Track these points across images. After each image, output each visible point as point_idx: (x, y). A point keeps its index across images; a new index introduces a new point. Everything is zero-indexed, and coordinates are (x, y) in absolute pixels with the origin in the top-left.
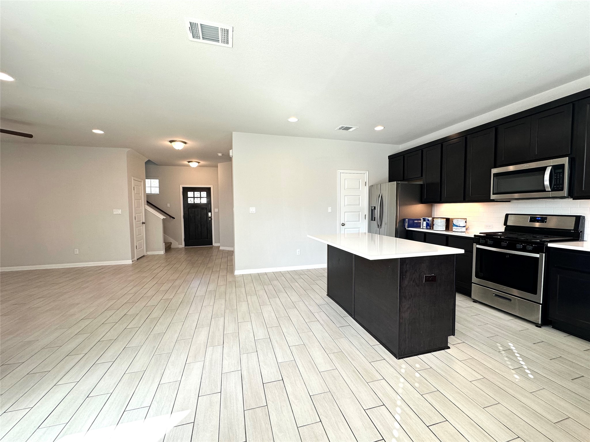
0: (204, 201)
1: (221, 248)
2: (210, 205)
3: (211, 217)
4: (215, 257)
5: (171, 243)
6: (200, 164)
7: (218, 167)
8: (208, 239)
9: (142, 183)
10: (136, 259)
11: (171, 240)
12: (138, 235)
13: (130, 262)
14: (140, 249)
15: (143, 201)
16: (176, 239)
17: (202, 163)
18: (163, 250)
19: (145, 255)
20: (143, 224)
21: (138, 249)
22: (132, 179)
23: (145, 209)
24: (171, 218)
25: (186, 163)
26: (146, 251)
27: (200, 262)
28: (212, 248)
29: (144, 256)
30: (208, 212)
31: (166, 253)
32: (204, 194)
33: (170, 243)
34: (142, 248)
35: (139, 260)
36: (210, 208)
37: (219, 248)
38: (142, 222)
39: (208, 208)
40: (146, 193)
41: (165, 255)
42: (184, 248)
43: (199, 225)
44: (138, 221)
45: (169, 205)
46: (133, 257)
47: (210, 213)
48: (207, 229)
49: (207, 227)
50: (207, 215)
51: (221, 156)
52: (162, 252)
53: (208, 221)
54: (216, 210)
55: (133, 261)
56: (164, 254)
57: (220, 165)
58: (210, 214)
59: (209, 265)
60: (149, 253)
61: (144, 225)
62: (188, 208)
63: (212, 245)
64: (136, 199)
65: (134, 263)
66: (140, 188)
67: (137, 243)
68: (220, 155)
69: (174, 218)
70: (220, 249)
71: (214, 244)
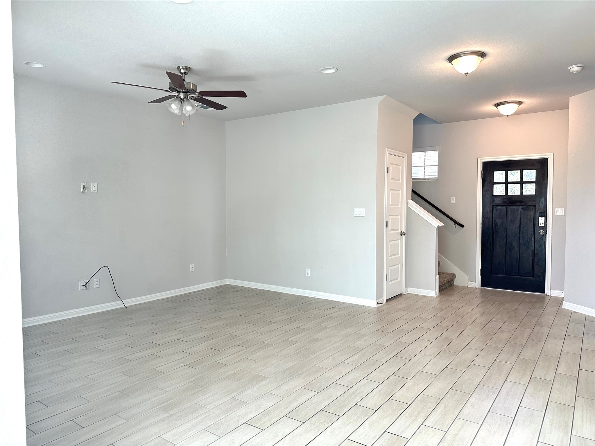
0: (530, 190)
1: (566, 305)
2: (543, 199)
3: (544, 228)
4: (546, 330)
5: (454, 276)
6: (522, 106)
7: (569, 109)
8: (533, 276)
9: (405, 159)
10: (385, 298)
11: (453, 268)
12: (391, 256)
13: (372, 303)
14: (395, 281)
15: (405, 191)
16: (464, 268)
17: (528, 102)
18: (436, 290)
19: (403, 293)
20: (401, 235)
21: (391, 281)
22: (387, 153)
23: (408, 208)
24: (457, 226)
25: (490, 108)
26: (406, 286)
27: (505, 336)
28: (543, 299)
29: (401, 294)
30: (537, 214)
31: (442, 296)
32: (530, 175)
33: (451, 276)
34: (398, 279)
35: (390, 303)
36: (542, 207)
37: (561, 304)
38: (400, 231)
39: (539, 206)
40: (412, 178)
41: (438, 299)
42: (479, 291)
43: (515, 244)
44: (391, 230)
45: (454, 200)
46: (379, 295)
47: (544, 218)
48: (534, 254)
49: (534, 251)
50: (536, 221)
51: (578, 73)
52: (433, 293)
53: (537, 237)
54: (560, 212)
55: (378, 303)
56: (436, 297)
57: (574, 101)
58: (541, 221)
59: (527, 354)
60: (411, 290)
61: (404, 237)
62: (493, 206)
63: (544, 292)
64: (390, 190)
65: (380, 307)
66: (400, 167)
67: (387, 271)
68: (575, 69)
69: (463, 226)
70: (562, 307)
71: (548, 290)
